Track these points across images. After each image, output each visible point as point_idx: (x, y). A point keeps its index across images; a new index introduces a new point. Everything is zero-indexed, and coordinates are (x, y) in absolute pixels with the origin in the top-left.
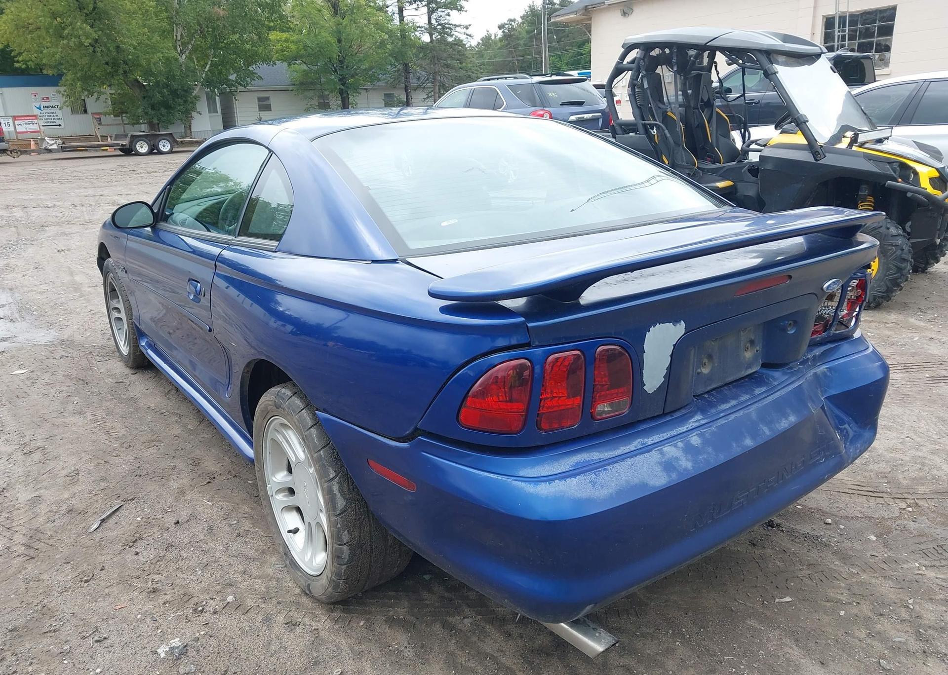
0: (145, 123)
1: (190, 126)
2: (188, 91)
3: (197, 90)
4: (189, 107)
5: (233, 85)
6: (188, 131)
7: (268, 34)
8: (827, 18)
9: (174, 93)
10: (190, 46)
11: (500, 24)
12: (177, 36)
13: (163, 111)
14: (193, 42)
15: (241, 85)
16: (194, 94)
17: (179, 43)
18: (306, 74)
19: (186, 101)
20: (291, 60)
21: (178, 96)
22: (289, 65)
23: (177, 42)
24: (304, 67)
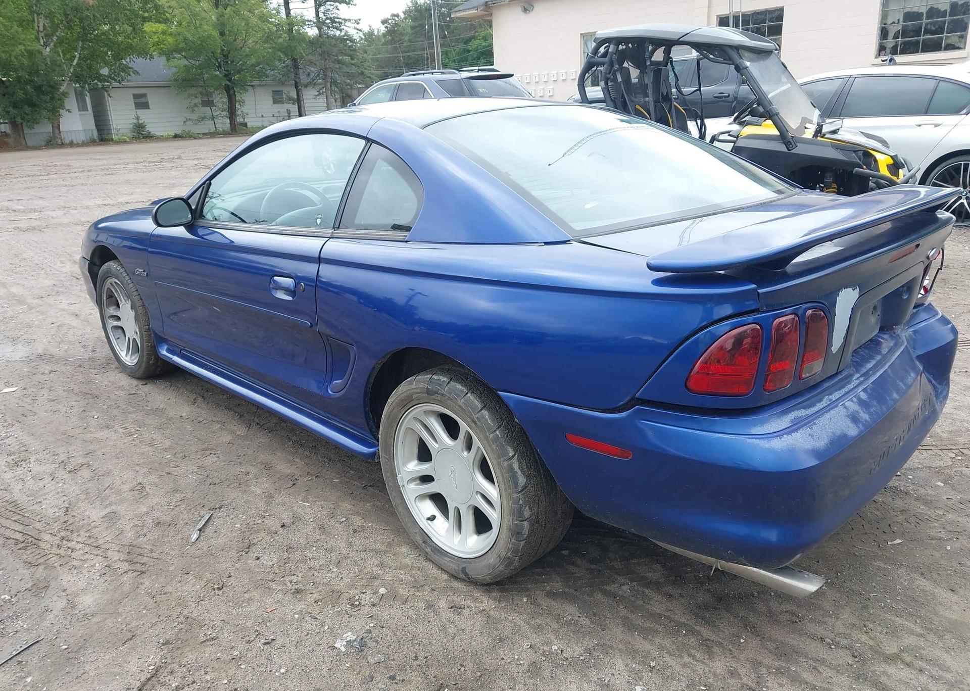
0: (7, 123)
1: (59, 125)
2: (54, 87)
3: (65, 85)
4: (57, 104)
5: (105, 81)
6: (57, 131)
7: (143, 25)
8: (720, 18)
9: (38, 89)
10: (55, 38)
11: (383, 19)
12: (38, 27)
13: (27, 109)
14: (58, 34)
15: (115, 80)
16: (61, 91)
17: (42, 34)
18: (187, 69)
19: (52, 98)
20: (169, 54)
21: (43, 93)
22: (168, 60)
23: (40, 33)
24: (186, 62)
